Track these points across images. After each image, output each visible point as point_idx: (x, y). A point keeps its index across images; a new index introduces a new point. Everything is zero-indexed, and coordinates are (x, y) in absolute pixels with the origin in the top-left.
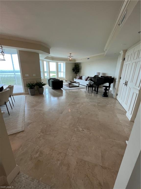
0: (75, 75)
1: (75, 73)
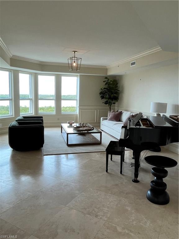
0: (107, 106)
1: (105, 102)
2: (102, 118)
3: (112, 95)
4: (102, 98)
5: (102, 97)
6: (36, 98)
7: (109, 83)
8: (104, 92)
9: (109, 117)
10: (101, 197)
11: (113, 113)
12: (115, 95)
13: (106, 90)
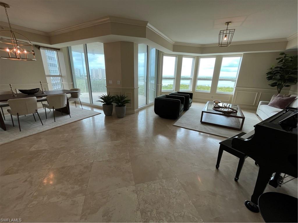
0: (274, 89)
1: (271, 84)
2: (260, 102)
3: (286, 76)
4: (269, 80)
5: (270, 78)
6: (195, 78)
7: (286, 60)
8: (274, 72)
9: (271, 102)
10: (176, 199)
11: (279, 98)
12: (292, 75)
13: (279, 69)
